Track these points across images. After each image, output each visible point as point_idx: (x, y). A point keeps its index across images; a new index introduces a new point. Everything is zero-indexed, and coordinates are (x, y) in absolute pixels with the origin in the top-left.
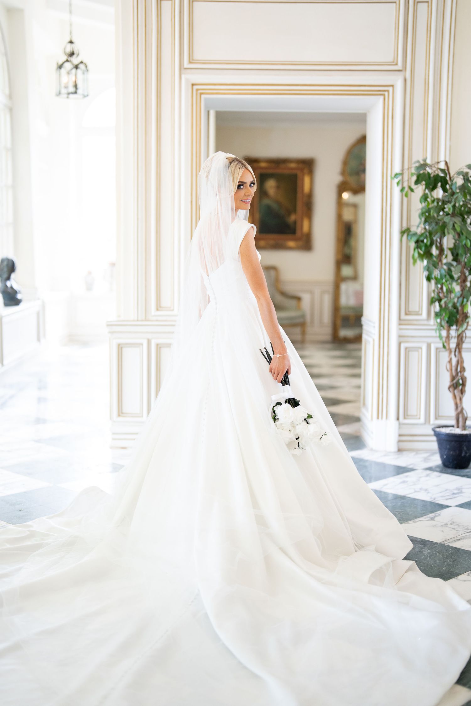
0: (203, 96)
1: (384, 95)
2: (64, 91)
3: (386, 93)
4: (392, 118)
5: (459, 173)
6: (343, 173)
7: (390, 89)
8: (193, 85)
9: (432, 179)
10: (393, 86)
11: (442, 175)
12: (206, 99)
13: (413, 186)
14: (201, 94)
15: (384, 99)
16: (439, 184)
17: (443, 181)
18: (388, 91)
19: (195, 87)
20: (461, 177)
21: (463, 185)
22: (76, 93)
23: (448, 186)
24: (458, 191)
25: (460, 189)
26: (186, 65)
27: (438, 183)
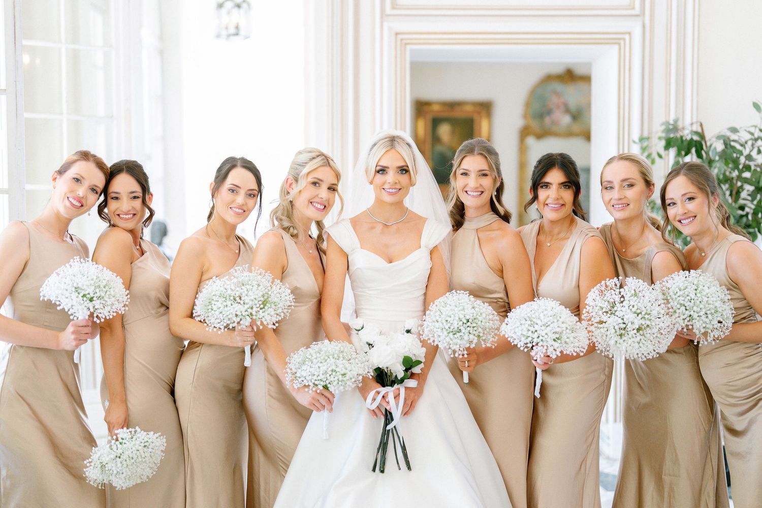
0: (409, 47)
1: (619, 44)
2: (224, 33)
3: (622, 42)
4: (630, 70)
5: (719, 137)
6: (525, 116)
7: (627, 37)
8: (397, 34)
9: (685, 143)
10: (629, 33)
11: (696, 138)
12: (412, 51)
13: (662, 152)
14: (406, 44)
15: (620, 49)
16: (693, 150)
17: (698, 146)
18: (624, 39)
19: (400, 37)
20: (722, 141)
21: (723, 151)
22: (237, 34)
23: (703, 153)
24: (717, 158)
25: (721, 157)
26: (388, 10)
27: (692, 148)
